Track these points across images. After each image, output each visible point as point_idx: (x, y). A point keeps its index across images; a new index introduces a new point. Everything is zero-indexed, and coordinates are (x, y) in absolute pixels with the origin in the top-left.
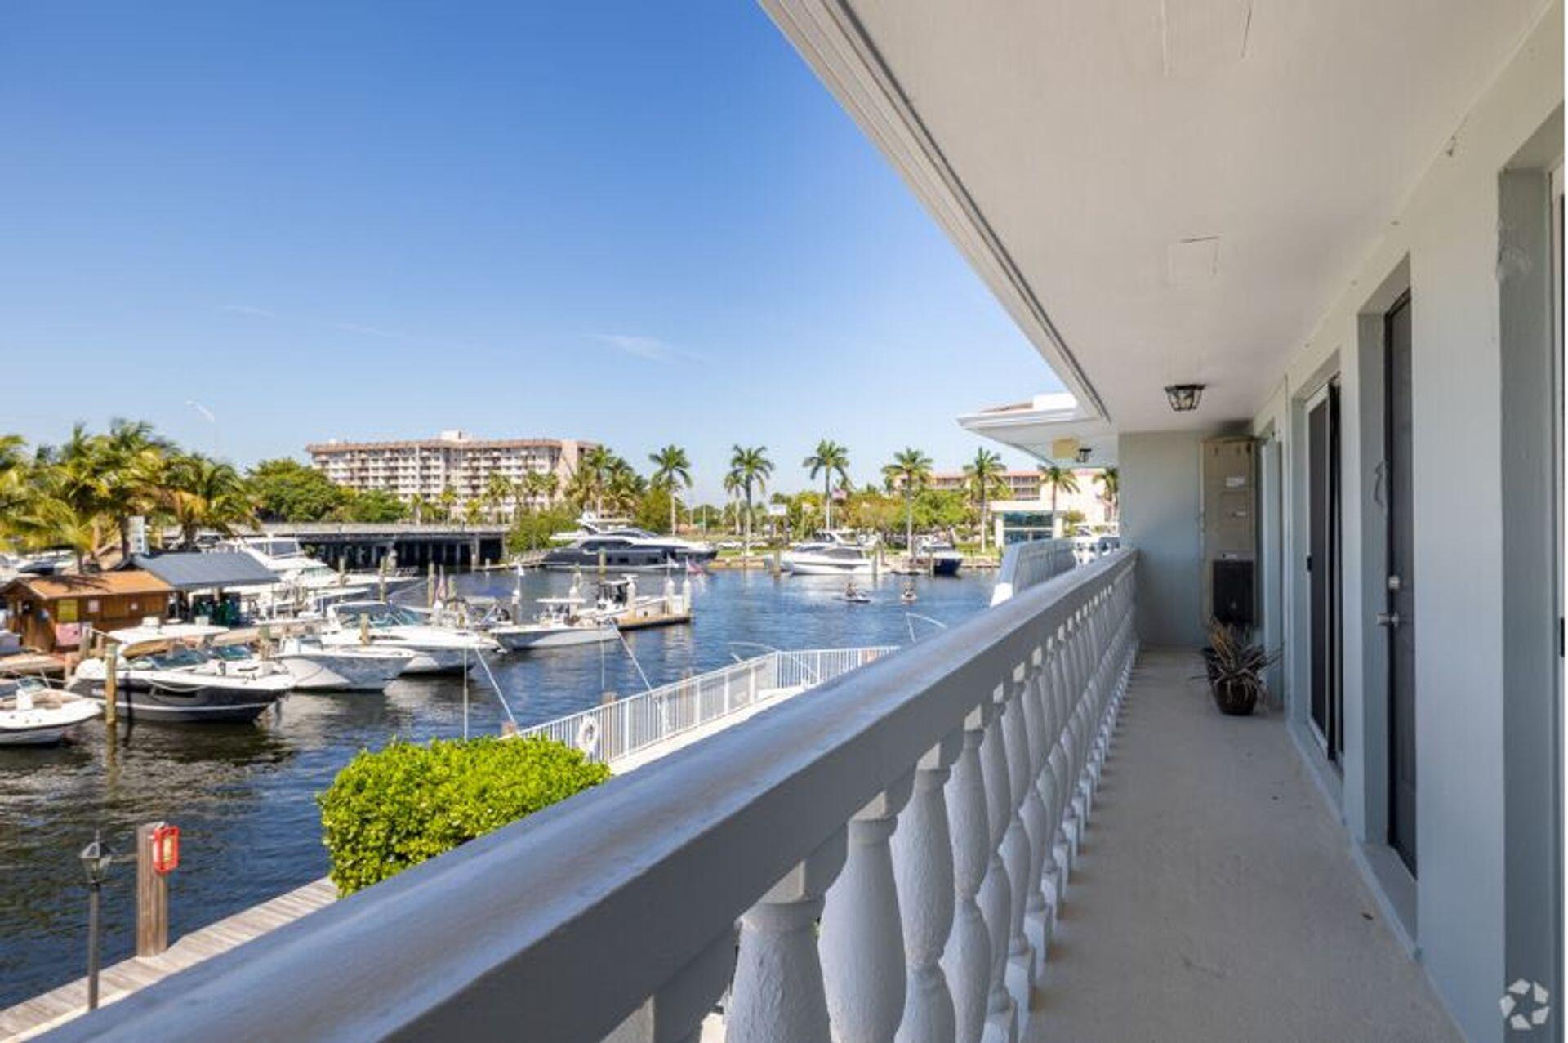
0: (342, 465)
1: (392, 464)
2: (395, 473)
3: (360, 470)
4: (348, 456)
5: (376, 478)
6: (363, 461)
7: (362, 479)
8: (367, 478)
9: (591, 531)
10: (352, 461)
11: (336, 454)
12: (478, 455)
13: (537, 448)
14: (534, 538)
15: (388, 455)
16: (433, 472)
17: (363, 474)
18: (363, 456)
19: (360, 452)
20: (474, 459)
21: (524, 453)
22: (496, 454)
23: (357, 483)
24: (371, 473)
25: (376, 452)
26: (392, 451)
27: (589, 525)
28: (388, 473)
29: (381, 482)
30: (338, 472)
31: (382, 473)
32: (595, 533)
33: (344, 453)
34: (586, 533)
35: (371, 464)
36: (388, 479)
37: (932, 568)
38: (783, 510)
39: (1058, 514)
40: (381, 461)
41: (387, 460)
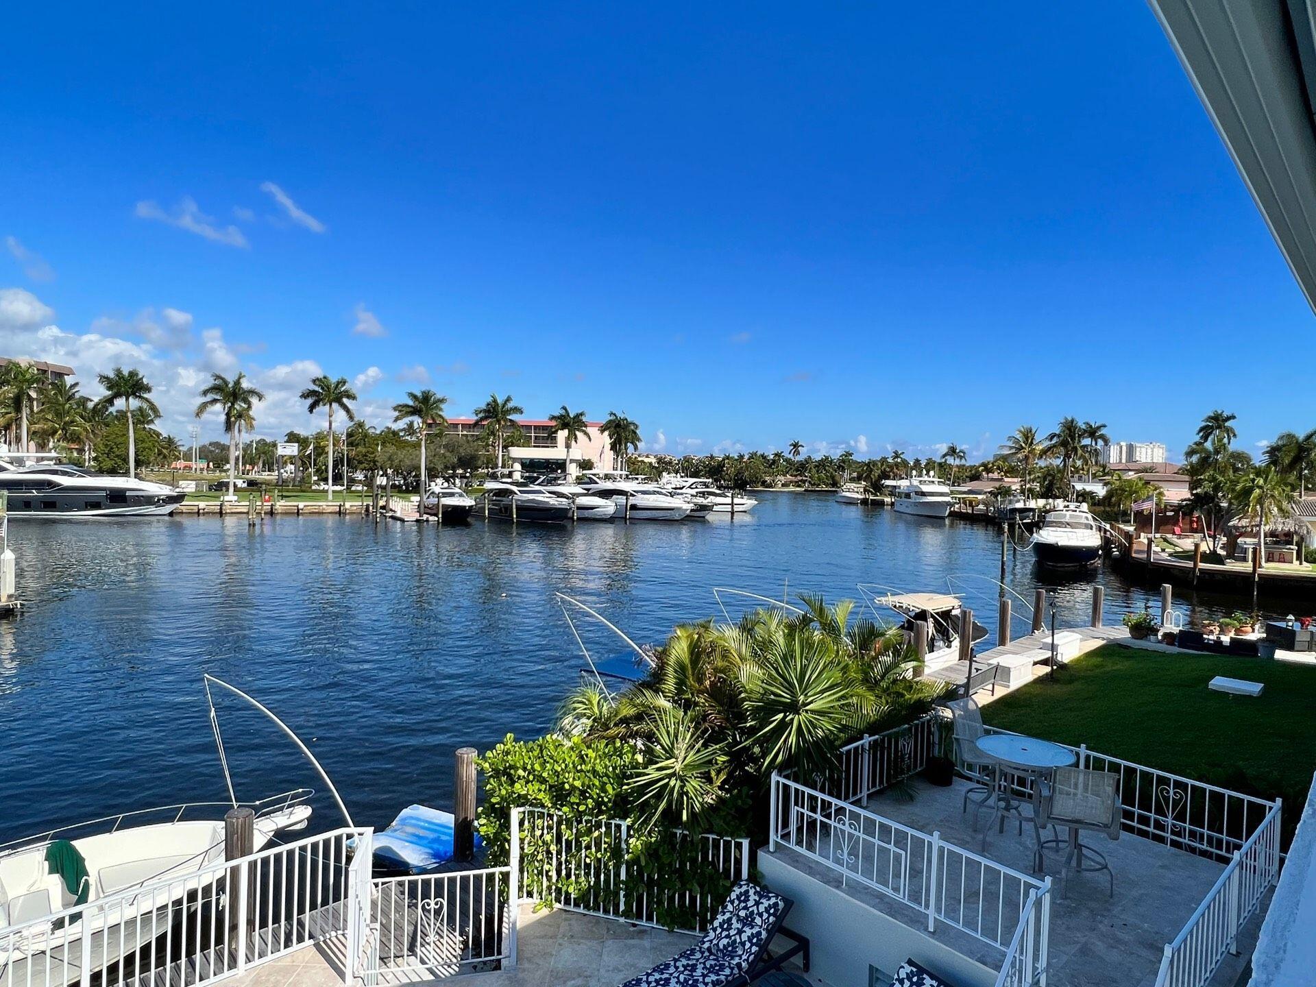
37: (440, 516)
38: (293, 450)
39: (572, 461)
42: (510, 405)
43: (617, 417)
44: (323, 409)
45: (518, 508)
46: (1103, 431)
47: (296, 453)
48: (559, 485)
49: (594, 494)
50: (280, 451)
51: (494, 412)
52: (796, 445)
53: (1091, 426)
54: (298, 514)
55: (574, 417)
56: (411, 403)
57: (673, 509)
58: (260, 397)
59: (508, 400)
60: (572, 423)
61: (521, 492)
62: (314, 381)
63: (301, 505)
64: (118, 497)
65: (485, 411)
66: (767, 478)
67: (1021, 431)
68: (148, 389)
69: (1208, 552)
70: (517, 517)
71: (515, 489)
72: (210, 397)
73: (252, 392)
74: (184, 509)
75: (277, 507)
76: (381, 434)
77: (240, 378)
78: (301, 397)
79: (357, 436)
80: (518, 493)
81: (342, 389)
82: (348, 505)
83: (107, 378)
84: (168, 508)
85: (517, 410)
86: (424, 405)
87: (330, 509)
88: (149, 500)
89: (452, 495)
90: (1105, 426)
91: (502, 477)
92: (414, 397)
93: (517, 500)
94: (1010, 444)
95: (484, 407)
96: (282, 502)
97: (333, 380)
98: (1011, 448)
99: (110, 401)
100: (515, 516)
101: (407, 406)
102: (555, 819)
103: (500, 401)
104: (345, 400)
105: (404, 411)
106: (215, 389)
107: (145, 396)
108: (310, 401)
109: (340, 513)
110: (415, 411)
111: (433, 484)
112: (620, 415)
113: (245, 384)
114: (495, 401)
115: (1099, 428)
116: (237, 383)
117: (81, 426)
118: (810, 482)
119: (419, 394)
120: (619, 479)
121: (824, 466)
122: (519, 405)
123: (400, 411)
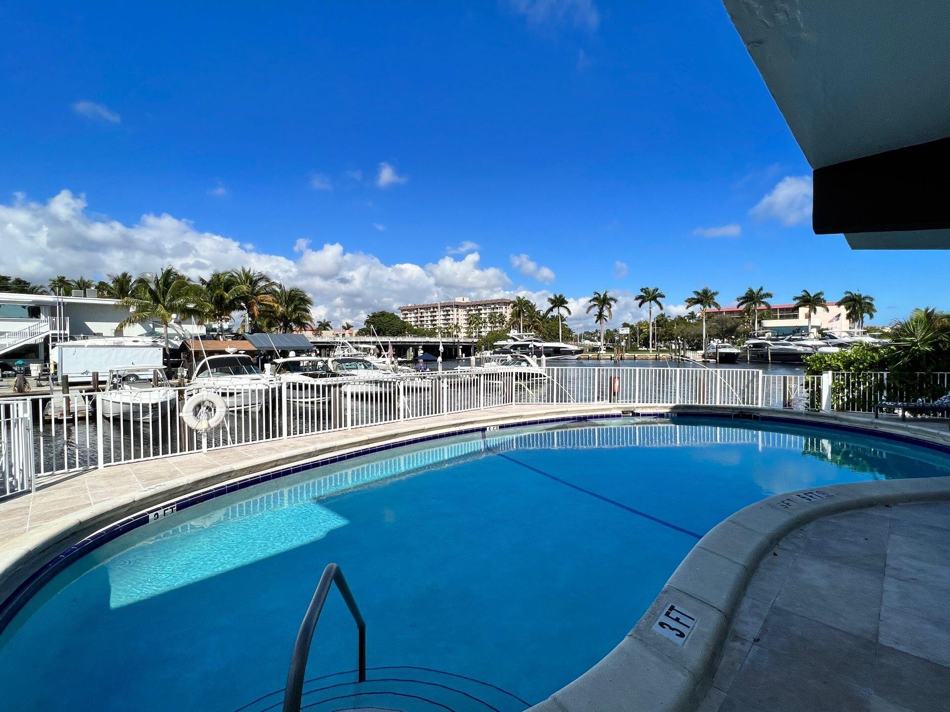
0: (413, 315)
1: (434, 314)
2: (435, 318)
3: (421, 317)
4: (416, 311)
5: (427, 321)
6: (422, 313)
7: (421, 321)
8: (424, 321)
9: (515, 340)
10: (417, 313)
11: (410, 310)
12: (472, 308)
13: (499, 303)
14: (489, 344)
15: (432, 310)
16: (451, 317)
17: (422, 319)
18: (422, 311)
19: (421, 309)
20: (470, 310)
21: (493, 306)
22: (479, 307)
23: (419, 323)
25: (427, 308)
27: (514, 337)
28: (432, 318)
29: (429, 322)
30: (411, 319)
31: (430, 318)
32: (517, 340)
33: (413, 310)
34: (512, 340)
35: (425, 315)
36: (432, 321)
37: (718, 359)
38: (627, 331)
39: (813, 327)
40: (429, 313)
41: (431, 312)
42: (763, 292)
43: (852, 295)
44: (647, 304)
45: (772, 355)
47: (628, 333)
48: (804, 340)
49: (834, 346)
50: (621, 332)
51: (751, 298)
54: (635, 359)
55: (815, 296)
56: (696, 297)
58: (615, 301)
59: (761, 289)
60: (812, 301)
62: (642, 290)
63: (636, 355)
64: (556, 351)
65: (744, 298)
68: (567, 303)
70: (771, 360)
71: (769, 342)
72: (593, 303)
73: (612, 299)
74: (582, 357)
75: (625, 356)
76: (675, 320)
77: (606, 293)
78: (635, 300)
79: (661, 321)
80: (772, 345)
81: (657, 293)
82: (661, 355)
83: (551, 299)
84: (577, 356)
85: (769, 295)
86: (704, 298)
87: (652, 357)
88: (570, 352)
89: (725, 347)
91: (758, 336)
92: (698, 293)
93: (771, 349)
95: (744, 295)
96: (627, 354)
97: (651, 289)
99: (551, 310)
100: (770, 359)
101: (694, 299)
102: (845, 375)
103: (755, 290)
104: (658, 299)
105: (692, 302)
106: (595, 299)
107: (566, 305)
108: (640, 301)
109: (656, 359)
110: (697, 301)
111: (712, 342)
112: (855, 292)
113: (609, 295)
114: (751, 291)
116: (605, 295)
117: (539, 323)
119: (700, 291)
120: (856, 335)
122: (770, 292)
123: (689, 302)
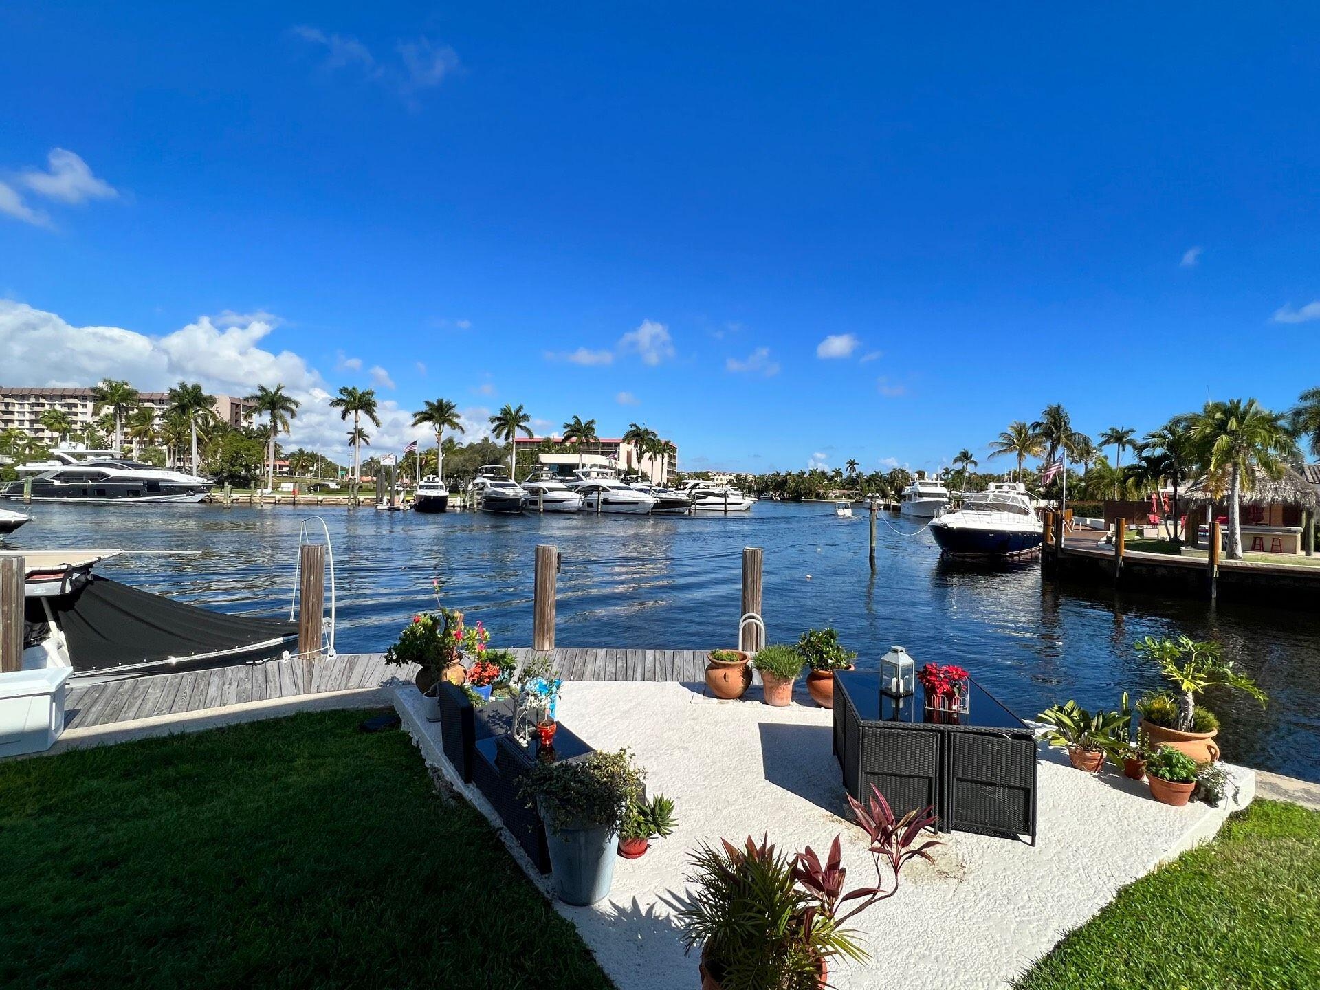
15: (32, 400)
24: (16, 417)
25: (22, 397)
26: (37, 397)
27: (63, 455)
32: (70, 463)
40: (27, 406)
41: (33, 405)
43: (637, 428)
46: (1131, 436)
48: (542, 481)
52: (852, 463)
53: (1117, 432)
57: (637, 503)
61: (491, 485)
64: (153, 487)
66: (820, 491)
67: (1013, 427)
69: (1168, 539)
73: (291, 401)
77: (281, 389)
83: (173, 390)
84: (197, 497)
90: (1133, 431)
94: (1001, 440)
98: (1003, 444)
101: (425, 413)
106: (258, 398)
110: (429, 417)
113: (284, 394)
115: (1127, 433)
116: (277, 392)
118: (861, 495)
119: (434, 402)
121: (874, 481)
